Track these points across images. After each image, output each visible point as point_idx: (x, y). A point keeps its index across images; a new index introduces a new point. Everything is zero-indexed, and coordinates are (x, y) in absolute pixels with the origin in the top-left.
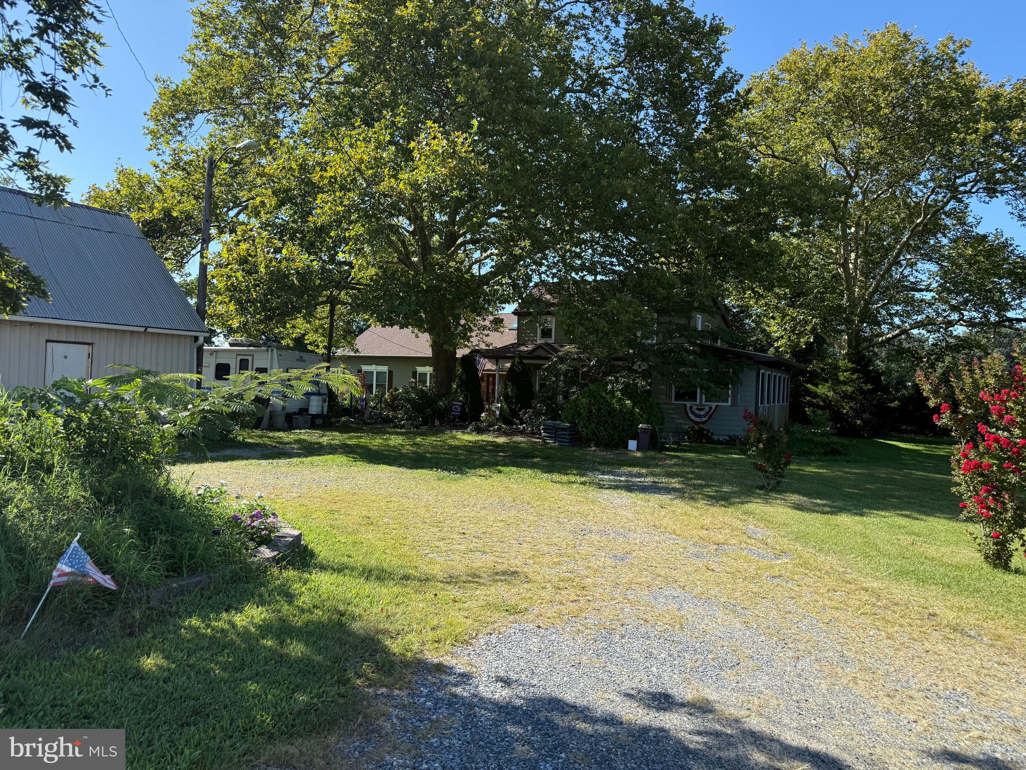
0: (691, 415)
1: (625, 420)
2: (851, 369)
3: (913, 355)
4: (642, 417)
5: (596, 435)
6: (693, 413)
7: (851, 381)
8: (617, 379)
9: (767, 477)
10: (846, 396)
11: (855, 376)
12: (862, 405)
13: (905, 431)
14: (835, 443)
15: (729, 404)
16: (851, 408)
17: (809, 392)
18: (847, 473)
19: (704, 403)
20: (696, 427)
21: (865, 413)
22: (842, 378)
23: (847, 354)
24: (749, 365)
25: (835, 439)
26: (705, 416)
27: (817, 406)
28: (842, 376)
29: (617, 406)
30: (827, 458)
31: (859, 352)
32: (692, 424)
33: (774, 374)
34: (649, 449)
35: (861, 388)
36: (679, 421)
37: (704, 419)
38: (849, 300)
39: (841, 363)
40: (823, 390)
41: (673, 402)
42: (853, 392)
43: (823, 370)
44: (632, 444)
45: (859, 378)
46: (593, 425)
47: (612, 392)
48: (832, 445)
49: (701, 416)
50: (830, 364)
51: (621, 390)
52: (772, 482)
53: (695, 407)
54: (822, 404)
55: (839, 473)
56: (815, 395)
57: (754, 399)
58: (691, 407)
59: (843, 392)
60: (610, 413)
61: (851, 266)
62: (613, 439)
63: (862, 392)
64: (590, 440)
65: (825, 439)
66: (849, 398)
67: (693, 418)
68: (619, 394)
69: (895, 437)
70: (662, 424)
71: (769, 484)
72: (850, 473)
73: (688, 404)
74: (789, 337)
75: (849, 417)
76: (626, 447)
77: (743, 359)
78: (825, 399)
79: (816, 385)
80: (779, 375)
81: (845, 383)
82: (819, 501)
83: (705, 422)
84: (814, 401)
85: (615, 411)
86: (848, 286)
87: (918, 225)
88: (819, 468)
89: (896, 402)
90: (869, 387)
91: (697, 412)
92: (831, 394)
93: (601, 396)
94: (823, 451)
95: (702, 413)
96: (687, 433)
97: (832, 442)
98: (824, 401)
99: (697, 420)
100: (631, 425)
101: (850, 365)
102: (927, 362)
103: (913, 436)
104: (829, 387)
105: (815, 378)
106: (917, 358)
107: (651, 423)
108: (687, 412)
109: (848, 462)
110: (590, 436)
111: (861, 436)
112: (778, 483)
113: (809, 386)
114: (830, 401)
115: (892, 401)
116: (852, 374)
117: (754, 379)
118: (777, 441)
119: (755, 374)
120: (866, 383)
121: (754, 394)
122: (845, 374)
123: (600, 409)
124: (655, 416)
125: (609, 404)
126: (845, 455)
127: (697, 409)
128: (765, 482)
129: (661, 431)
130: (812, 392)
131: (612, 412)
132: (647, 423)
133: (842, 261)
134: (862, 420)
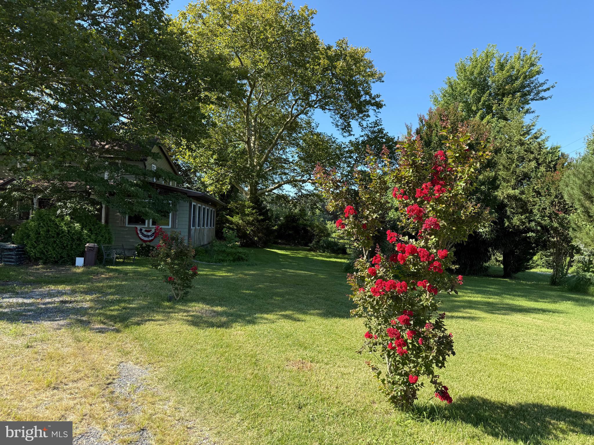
0: (140, 236)
1: (73, 240)
2: (252, 207)
3: (285, 199)
4: (90, 237)
5: (44, 254)
6: (142, 234)
7: (252, 214)
8: (65, 204)
9: (176, 289)
10: (249, 223)
11: (254, 211)
12: (258, 228)
13: (280, 244)
14: (240, 253)
15: (170, 227)
16: (252, 230)
17: (228, 221)
18: (246, 275)
19: (151, 226)
20: (144, 245)
21: (259, 233)
22: (247, 212)
23: (250, 198)
24: (183, 198)
25: (241, 250)
26: (151, 236)
27: (233, 229)
28: (247, 211)
29: (65, 228)
30: (235, 264)
31: (256, 196)
32: (141, 242)
33: (203, 206)
34: (95, 264)
35: (257, 218)
36: (131, 240)
37: (151, 238)
38: (251, 165)
39: (247, 203)
40: (236, 219)
41: (127, 225)
42: (253, 221)
43: (237, 208)
44: (79, 261)
45: (256, 212)
46: (41, 246)
47: (62, 217)
48: (238, 254)
49: (148, 236)
50: (241, 204)
51: (70, 214)
52: (181, 293)
53: (144, 230)
54: (235, 228)
55: (241, 275)
56: (231, 223)
57: (187, 223)
58: (141, 230)
59: (247, 220)
60: (58, 234)
61: (252, 145)
62: (62, 257)
63: (258, 221)
64: (40, 259)
65: (234, 250)
66: (251, 224)
67: (143, 238)
68: (68, 218)
69: (275, 247)
70: (110, 242)
71: (177, 295)
72: (249, 275)
73: (139, 227)
74: (216, 186)
75: (251, 236)
76: (74, 263)
77: (179, 194)
78: (237, 225)
79: (232, 217)
80: (207, 208)
81: (248, 215)
82: (219, 309)
83: (152, 240)
84: (231, 226)
85: (63, 232)
86: (250, 156)
87: (288, 123)
88: (228, 271)
89: (276, 227)
90: (262, 217)
91: (145, 233)
92: (240, 222)
93: (50, 220)
94: (232, 259)
95: (149, 234)
96: (137, 249)
97: (238, 252)
98: (237, 226)
99: (146, 239)
100: (79, 245)
101: (251, 204)
102: (292, 203)
103: (284, 246)
104: (239, 217)
105: (231, 213)
106: (287, 201)
107: (99, 243)
108: (138, 234)
109: (248, 265)
110: (38, 255)
111: (257, 247)
112: (186, 293)
113: (228, 217)
114: (240, 226)
115: (274, 226)
116: (253, 210)
117: (188, 209)
118: (186, 255)
119: (188, 204)
120: (260, 215)
121: (187, 220)
122: (249, 210)
123: (48, 231)
124: (102, 236)
125: (57, 226)
126: (247, 260)
127: (146, 231)
128: (173, 293)
129: (107, 248)
130: (230, 221)
131: (59, 233)
132: (95, 242)
133: (247, 140)
134: (258, 237)
